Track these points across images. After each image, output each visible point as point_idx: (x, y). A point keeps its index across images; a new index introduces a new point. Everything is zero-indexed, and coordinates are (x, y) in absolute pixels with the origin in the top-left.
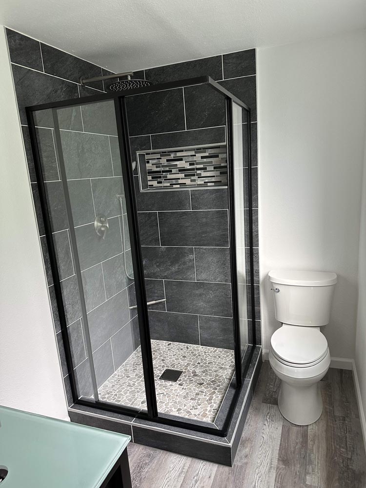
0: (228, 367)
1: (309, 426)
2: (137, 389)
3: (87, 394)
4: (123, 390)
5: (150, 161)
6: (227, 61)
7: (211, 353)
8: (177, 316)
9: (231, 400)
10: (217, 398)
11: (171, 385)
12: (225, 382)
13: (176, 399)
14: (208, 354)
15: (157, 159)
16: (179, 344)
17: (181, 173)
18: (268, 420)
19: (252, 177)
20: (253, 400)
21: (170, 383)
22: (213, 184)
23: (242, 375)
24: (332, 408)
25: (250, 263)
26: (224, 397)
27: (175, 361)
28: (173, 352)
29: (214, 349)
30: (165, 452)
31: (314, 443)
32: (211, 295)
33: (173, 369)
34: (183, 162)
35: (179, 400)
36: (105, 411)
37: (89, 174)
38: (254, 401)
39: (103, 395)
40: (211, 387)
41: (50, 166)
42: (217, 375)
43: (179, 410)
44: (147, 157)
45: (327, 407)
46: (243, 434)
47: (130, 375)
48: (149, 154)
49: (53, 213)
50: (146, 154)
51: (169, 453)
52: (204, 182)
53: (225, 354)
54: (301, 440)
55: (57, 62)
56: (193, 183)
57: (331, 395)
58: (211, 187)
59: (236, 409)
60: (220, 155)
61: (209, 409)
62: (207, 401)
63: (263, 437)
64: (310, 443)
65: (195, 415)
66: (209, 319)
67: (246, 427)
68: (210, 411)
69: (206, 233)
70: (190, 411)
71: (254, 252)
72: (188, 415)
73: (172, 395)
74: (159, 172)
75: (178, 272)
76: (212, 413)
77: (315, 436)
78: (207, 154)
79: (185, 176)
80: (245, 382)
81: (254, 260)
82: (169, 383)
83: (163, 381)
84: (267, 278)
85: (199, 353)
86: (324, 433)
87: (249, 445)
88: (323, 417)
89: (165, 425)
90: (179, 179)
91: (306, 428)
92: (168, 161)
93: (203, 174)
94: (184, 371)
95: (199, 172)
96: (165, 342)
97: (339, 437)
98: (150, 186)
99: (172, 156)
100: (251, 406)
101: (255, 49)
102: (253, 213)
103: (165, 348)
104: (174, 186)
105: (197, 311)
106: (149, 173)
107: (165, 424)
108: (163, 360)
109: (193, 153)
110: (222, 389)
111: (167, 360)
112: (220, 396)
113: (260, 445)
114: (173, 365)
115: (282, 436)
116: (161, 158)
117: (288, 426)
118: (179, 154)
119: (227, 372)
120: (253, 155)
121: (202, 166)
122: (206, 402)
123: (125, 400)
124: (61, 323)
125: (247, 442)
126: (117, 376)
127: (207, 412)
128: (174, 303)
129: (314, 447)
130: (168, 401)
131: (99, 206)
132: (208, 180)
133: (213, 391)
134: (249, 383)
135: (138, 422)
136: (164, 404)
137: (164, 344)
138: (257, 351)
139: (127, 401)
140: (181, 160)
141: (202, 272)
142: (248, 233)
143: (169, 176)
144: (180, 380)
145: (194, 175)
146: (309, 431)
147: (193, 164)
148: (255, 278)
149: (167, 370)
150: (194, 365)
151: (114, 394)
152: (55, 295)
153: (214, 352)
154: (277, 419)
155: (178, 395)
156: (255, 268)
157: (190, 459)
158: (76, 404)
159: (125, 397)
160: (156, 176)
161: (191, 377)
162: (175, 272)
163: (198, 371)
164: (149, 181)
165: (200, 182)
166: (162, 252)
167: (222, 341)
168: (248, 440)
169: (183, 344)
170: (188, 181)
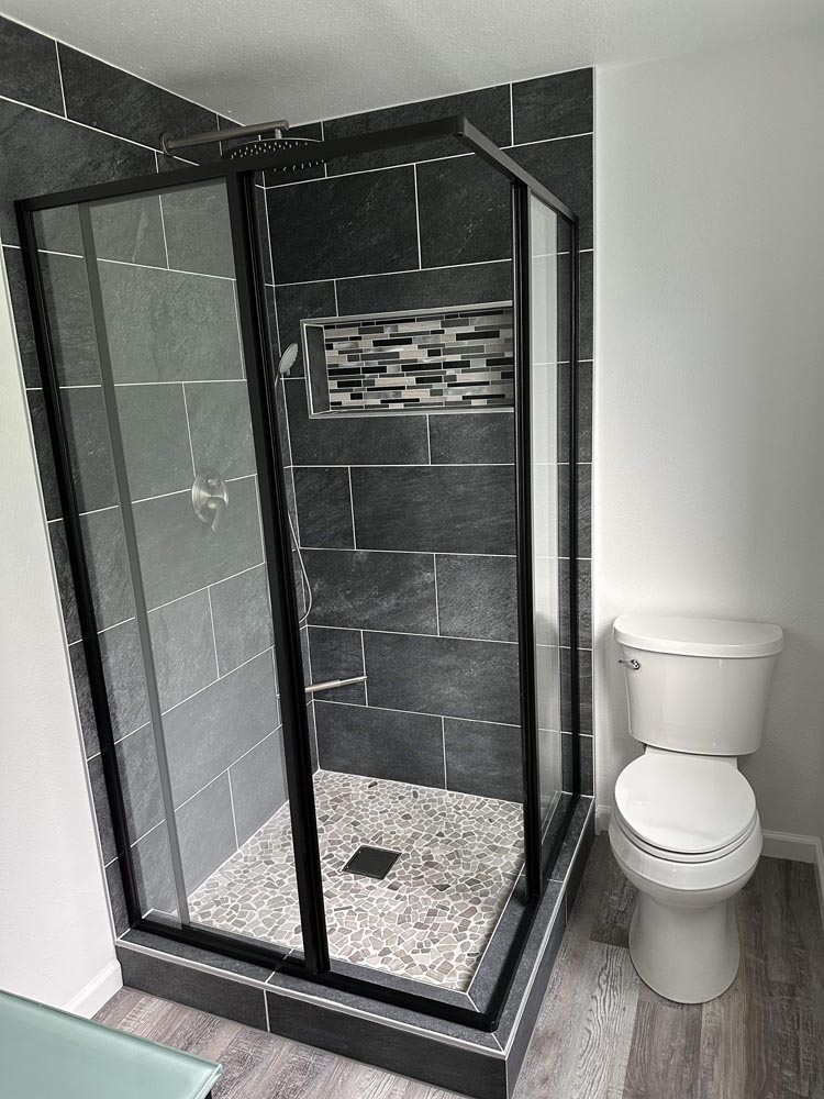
0: (510, 846)
1: (704, 1007)
2: (288, 894)
3: (164, 905)
4: (254, 896)
5: (335, 345)
6: (522, 100)
7: (470, 809)
8: (392, 719)
9: (513, 933)
10: (480, 924)
11: (371, 888)
12: (500, 885)
13: (381, 924)
14: (465, 813)
15: (352, 339)
16: (395, 785)
17: (408, 375)
18: (604, 986)
19: (580, 385)
20: (567, 932)
21: (369, 881)
22: (484, 402)
23: (542, 870)
24: (762, 961)
25: (569, 595)
26: (495, 924)
27: (385, 826)
28: (381, 804)
29: (478, 800)
30: (344, 1060)
31: (716, 1052)
32: (474, 670)
33: (377, 846)
34: (414, 347)
35: (386, 925)
36: (203, 952)
37: (179, 370)
38: (571, 936)
39: (206, 907)
40: (466, 897)
41: (77, 349)
42: (482, 867)
43: (385, 952)
44: (327, 334)
45: (751, 957)
46: (540, 1020)
47: (273, 860)
48: (333, 327)
49: (83, 465)
50: (326, 328)
51: (353, 1064)
52: (464, 398)
53: (505, 814)
54: (683, 1041)
55: (99, 94)
56: (437, 399)
57: (761, 929)
58: (479, 408)
59: (525, 959)
60: (502, 332)
61: (457, 952)
62: (455, 931)
63: (589, 1032)
64: (705, 1050)
65: (424, 968)
66: (469, 728)
67: (547, 1002)
68: (459, 960)
69: (465, 521)
70: (412, 956)
71: (581, 569)
72: (406, 965)
73: (370, 914)
74: (356, 371)
75: (396, 613)
76: (464, 963)
77: (718, 1033)
78: (470, 329)
79: (418, 381)
80: (550, 889)
81: (580, 588)
82: (366, 882)
83: (352, 875)
84: (611, 632)
85: (442, 808)
86: (743, 1026)
87: (552, 1052)
88: (739, 982)
89: (346, 994)
90: (403, 388)
91: (696, 1010)
92: (376, 343)
93: (462, 377)
94: (404, 852)
95: (450, 372)
96: (362, 777)
97: (780, 1038)
98: (332, 404)
99: (387, 333)
100: (562, 948)
101: (591, 69)
102: (580, 473)
103: (361, 792)
104: (392, 406)
105: (440, 708)
106: (331, 372)
107: (346, 991)
108: (355, 824)
109: (437, 325)
110: (493, 902)
111: (366, 823)
112: (486, 920)
113: (581, 1051)
114: (378, 838)
115: (635, 1028)
116: (360, 338)
117: (652, 1003)
118: (403, 328)
119: (507, 860)
120: (582, 332)
121: (457, 358)
122: (452, 935)
123: (257, 922)
124: (99, 734)
125: (548, 1042)
126: (242, 860)
127: (453, 962)
128: (387, 687)
129: (715, 1063)
130: (359, 929)
131: (205, 450)
132: (473, 391)
133: (470, 905)
134: (557, 892)
135: (281, 982)
136: (349, 936)
137: (360, 783)
138: (582, 810)
139: (262, 925)
140: (409, 342)
141: (452, 615)
142: (567, 522)
143: (380, 382)
144: (394, 875)
145: (439, 380)
146: (703, 1019)
147: (437, 353)
148: (581, 633)
149: (362, 849)
150: (428, 837)
151: (232, 905)
152: (85, 665)
153: (479, 808)
154: (625, 984)
155: (386, 912)
156: (581, 609)
157: (404, 1082)
158: (136, 928)
159: (257, 913)
160: (349, 379)
161: (418, 869)
162: (390, 613)
163: (437, 854)
164: (332, 391)
165: (453, 396)
166: (358, 563)
167: (498, 783)
168: (551, 1036)
169: (407, 784)
170: (423, 395)
